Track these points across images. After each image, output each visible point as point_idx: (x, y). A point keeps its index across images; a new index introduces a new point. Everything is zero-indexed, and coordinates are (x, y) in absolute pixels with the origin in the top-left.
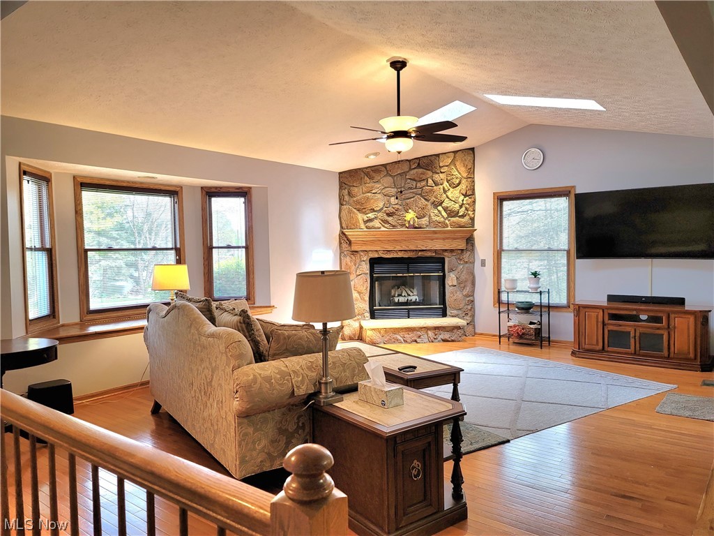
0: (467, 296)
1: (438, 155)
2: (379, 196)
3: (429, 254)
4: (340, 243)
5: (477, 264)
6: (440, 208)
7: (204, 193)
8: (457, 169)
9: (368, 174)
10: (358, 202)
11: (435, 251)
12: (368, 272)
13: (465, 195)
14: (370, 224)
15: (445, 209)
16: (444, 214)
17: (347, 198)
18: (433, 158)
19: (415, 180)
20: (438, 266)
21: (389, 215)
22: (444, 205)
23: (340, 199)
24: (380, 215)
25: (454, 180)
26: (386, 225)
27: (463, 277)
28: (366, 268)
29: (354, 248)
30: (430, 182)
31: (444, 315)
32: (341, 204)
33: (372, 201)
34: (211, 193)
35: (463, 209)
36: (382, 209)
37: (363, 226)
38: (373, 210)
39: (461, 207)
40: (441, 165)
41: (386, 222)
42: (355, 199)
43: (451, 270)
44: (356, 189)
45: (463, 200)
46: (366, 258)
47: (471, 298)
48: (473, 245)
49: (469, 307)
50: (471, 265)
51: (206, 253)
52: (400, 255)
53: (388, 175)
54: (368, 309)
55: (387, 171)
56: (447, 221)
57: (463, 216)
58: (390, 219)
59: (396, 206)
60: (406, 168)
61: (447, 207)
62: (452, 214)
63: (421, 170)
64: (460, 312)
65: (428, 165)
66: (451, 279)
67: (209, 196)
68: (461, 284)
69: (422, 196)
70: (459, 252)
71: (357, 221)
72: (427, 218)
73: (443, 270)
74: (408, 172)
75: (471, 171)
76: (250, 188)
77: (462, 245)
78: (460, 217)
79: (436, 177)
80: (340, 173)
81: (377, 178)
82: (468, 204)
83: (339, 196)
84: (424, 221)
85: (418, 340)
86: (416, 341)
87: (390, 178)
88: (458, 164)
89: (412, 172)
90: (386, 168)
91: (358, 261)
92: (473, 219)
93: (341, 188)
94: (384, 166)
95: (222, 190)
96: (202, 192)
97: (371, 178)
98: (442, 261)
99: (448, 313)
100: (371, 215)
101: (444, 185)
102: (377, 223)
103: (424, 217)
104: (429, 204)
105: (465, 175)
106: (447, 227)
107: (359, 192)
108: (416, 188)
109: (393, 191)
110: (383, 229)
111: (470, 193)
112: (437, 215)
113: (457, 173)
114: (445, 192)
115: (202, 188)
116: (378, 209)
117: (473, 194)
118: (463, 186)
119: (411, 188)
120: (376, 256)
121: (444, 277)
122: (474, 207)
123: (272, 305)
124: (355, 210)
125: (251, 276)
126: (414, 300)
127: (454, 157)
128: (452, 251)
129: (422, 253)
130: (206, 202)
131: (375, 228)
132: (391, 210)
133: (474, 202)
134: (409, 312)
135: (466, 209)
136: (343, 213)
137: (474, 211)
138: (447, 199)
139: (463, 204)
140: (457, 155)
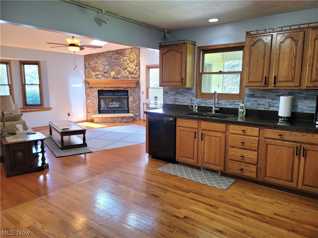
0: (137, 105)
1: (125, 49)
2: (101, 65)
3: (122, 89)
4: (85, 84)
5: (141, 93)
6: (126, 71)
7: (21, 63)
8: (133, 55)
9: (96, 56)
10: (92, 68)
11: (124, 88)
12: (97, 95)
13: (136, 66)
14: (97, 76)
15: (128, 71)
16: (128, 73)
17: (87, 66)
18: (122, 51)
19: (115, 59)
20: (126, 93)
21: (105, 73)
22: (128, 69)
23: (85, 66)
24: (101, 73)
25: (131, 60)
26: (104, 77)
27: (136, 98)
28: (96, 94)
29: (91, 86)
30: (122, 60)
31: (128, 113)
32: (85, 68)
33: (98, 67)
34: (23, 63)
35: (135, 71)
36: (102, 70)
37: (94, 77)
38: (98, 71)
39: (134, 70)
40: (126, 53)
41: (104, 76)
42: (91, 66)
43: (131, 95)
44: (91, 62)
45: (135, 68)
46: (96, 90)
47: (139, 106)
48: (139, 86)
49: (138, 110)
50: (139, 94)
51: (23, 86)
52: (110, 89)
53: (104, 56)
54: (98, 110)
55: (104, 55)
56: (129, 76)
57: (135, 74)
58: (105, 75)
59: (108, 70)
60: (111, 54)
61: (129, 71)
62: (131, 73)
63: (118, 55)
64: (134, 111)
65: (121, 53)
66: (131, 99)
67: (23, 64)
68: (135, 101)
69: (119, 66)
70: (134, 88)
71: (92, 75)
72: (121, 75)
73: (128, 95)
74: (113, 56)
75: (138, 56)
76: (39, 61)
77: (135, 86)
78: (134, 74)
79: (124, 58)
80: (84, 56)
81: (100, 58)
82: (137, 69)
83: (84, 65)
84: (119, 76)
85: (115, 122)
86: (114, 122)
87: (105, 58)
88: (133, 53)
89: (114, 56)
90: (103, 54)
91: (93, 91)
92: (139, 75)
93: (85, 62)
94: (103, 53)
95: (28, 62)
96: (20, 63)
97: (97, 58)
98: (127, 92)
99: (130, 112)
100: (98, 73)
101: (127, 62)
102: (100, 76)
103: (120, 74)
104: (121, 69)
105: (136, 58)
106: (129, 78)
107: (92, 63)
108: (116, 62)
109: (106, 63)
110: (103, 79)
111: (138, 65)
112: (125, 73)
113: (132, 57)
114: (128, 64)
115: (19, 61)
116: (100, 70)
117: (139, 65)
118: (135, 62)
119: (114, 62)
120: (100, 89)
121: (128, 98)
122: (140, 71)
123: (51, 107)
124: (91, 71)
125: (42, 96)
126: (117, 107)
127: (131, 50)
128: (131, 88)
129: (119, 88)
130: (22, 67)
131: (99, 78)
132: (106, 71)
133: (140, 68)
134: (114, 111)
135: (137, 71)
136: (86, 72)
137: (140, 72)
138: (129, 67)
139: (135, 69)
140: (132, 49)
